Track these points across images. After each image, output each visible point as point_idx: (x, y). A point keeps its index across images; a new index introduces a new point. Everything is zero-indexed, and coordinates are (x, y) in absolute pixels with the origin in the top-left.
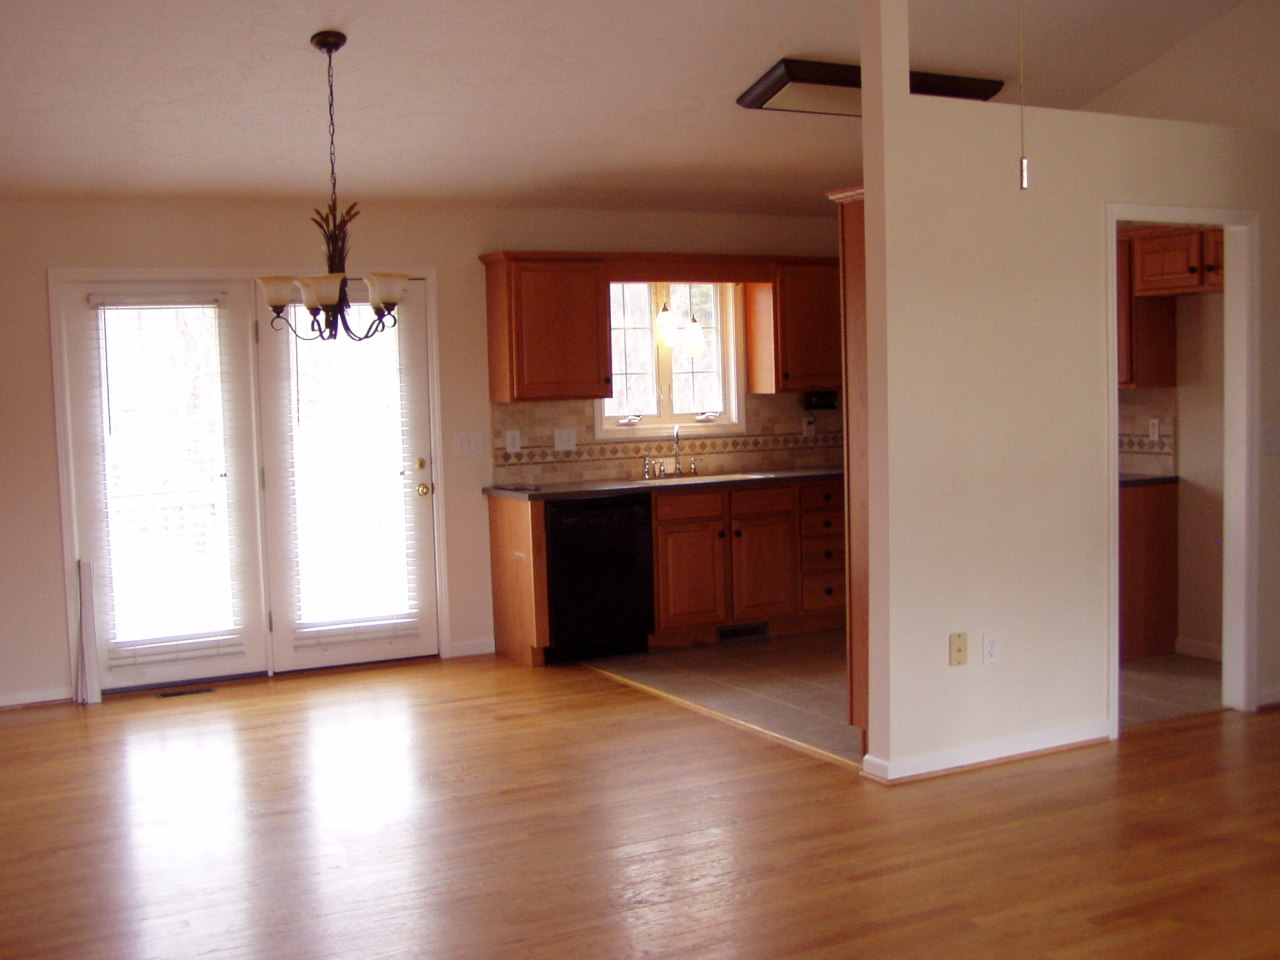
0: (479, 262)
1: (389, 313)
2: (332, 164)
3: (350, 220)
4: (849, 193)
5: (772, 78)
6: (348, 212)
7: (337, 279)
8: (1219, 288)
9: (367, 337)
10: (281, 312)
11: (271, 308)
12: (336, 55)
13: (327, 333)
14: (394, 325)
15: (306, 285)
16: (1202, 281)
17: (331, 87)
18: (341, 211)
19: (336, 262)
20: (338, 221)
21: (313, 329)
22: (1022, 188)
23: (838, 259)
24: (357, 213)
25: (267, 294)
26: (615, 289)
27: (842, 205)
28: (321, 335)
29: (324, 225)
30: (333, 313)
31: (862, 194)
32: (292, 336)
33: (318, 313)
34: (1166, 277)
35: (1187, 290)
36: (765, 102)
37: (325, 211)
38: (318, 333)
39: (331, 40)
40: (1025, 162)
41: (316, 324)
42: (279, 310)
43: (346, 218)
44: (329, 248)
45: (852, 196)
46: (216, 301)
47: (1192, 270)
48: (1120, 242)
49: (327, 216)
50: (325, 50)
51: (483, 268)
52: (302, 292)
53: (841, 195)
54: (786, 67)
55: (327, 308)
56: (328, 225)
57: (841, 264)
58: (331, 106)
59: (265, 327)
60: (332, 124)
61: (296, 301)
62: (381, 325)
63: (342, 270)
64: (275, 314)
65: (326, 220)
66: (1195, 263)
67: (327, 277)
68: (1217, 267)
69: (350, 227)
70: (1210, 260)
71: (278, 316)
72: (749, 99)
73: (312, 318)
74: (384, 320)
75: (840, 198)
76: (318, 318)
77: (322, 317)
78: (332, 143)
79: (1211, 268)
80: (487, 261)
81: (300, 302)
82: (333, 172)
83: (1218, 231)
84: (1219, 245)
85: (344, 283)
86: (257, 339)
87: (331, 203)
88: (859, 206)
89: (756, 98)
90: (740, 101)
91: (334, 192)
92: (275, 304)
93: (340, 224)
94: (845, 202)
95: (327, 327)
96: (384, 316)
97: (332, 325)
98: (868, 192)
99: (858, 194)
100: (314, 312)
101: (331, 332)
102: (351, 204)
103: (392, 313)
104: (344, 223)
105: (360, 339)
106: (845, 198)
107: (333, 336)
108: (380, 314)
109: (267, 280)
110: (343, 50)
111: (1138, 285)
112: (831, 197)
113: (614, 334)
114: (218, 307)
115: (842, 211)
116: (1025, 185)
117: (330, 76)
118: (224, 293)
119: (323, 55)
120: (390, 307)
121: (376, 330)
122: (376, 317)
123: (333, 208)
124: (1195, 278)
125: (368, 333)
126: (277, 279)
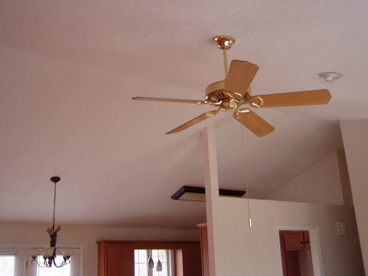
0: (96, 243)
1: (68, 259)
2: (54, 214)
3: (58, 231)
4: (203, 224)
5: (181, 191)
6: (58, 229)
7: (53, 248)
8: (309, 248)
9: (61, 266)
10: (35, 258)
11: (32, 257)
12: (57, 183)
13: (48, 265)
14: (69, 263)
15: (43, 250)
16: (304, 246)
17: (55, 192)
18: (56, 228)
19: (53, 244)
20: (54, 232)
21: (44, 264)
22: (250, 227)
23: (200, 242)
24: (60, 229)
25: (31, 253)
26: (136, 251)
27: (201, 228)
28: (47, 266)
29: (50, 232)
30: (51, 259)
31: (207, 224)
32: (38, 266)
33: (46, 259)
34: (294, 245)
35: (301, 249)
36: (179, 198)
37: (51, 228)
38: (46, 265)
39: (56, 179)
40: (250, 219)
41: (45, 262)
42: (34, 258)
43: (57, 230)
44: (51, 239)
45: (204, 225)
46: (15, 254)
47: (302, 243)
48: (280, 236)
49: (51, 230)
50: (54, 182)
51: (97, 245)
52: (42, 252)
53: (201, 225)
54: (185, 188)
55: (49, 258)
56: (51, 232)
57: (201, 244)
58: (55, 198)
59: (30, 263)
60: (55, 203)
61: (40, 254)
62: (65, 263)
63: (55, 246)
64: (33, 259)
65: (51, 231)
66: (302, 241)
67: (50, 248)
68: (308, 242)
69: (58, 233)
70: (306, 240)
71: (34, 260)
72: (174, 197)
73: (44, 260)
74: (67, 261)
75: (200, 226)
76: (46, 260)
77: (47, 260)
78: (54, 208)
79: (307, 242)
80: (99, 243)
81: (41, 255)
82: (54, 217)
83: (307, 232)
84: (308, 235)
85: (55, 250)
86: (27, 266)
87: (53, 226)
88: (206, 228)
89: (176, 197)
90: (172, 197)
91: (54, 223)
92: (33, 256)
93: (55, 232)
94: (202, 227)
95: (49, 264)
96: (66, 260)
97: (50, 263)
98: (208, 224)
99: (205, 225)
100: (45, 258)
101: (50, 265)
102: (59, 226)
103: (69, 259)
104: (56, 232)
105: (59, 267)
106: (202, 226)
107: (50, 266)
108: (65, 259)
109: (31, 249)
110: (59, 182)
111: (287, 248)
112: (198, 226)
113: (135, 264)
114: (16, 256)
115: (201, 230)
116: (250, 226)
117: (55, 189)
118: (18, 252)
119: (53, 184)
120: (68, 257)
121: (64, 264)
122: (64, 260)
123: (53, 227)
124: (302, 245)
125: (61, 265)
126: (35, 248)
